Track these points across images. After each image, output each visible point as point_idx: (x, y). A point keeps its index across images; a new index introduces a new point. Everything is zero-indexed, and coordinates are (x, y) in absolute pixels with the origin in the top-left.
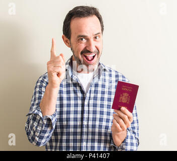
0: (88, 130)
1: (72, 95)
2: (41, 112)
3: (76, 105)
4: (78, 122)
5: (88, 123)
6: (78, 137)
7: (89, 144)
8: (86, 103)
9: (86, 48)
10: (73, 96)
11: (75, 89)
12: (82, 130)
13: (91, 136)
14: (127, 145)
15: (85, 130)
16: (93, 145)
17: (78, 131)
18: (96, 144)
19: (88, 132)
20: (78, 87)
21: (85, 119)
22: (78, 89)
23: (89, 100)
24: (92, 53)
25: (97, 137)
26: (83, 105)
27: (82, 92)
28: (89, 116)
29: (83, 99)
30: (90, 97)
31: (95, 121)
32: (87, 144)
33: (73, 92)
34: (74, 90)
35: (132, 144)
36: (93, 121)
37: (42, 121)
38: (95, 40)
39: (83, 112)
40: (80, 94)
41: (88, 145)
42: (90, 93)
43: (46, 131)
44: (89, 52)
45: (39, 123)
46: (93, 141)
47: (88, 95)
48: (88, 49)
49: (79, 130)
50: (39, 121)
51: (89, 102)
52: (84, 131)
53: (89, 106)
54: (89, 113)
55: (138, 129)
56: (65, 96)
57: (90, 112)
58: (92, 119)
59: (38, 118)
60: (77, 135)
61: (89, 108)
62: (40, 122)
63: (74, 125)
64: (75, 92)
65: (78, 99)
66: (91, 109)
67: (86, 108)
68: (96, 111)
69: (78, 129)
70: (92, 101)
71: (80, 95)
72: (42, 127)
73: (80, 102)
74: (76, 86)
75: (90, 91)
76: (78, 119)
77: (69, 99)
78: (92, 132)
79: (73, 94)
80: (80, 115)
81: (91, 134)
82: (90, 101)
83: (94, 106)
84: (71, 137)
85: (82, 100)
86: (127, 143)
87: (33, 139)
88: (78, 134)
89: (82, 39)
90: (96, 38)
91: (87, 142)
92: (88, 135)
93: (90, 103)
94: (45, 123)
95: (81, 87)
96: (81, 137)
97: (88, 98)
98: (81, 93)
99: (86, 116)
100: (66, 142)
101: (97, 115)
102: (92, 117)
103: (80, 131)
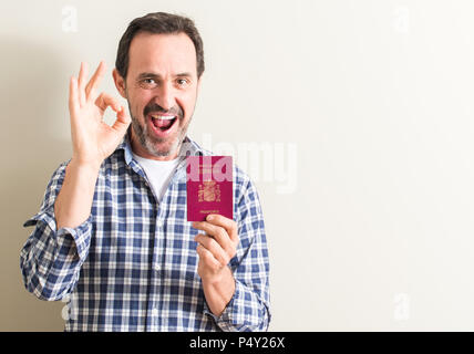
0: (163, 282)
1: (130, 205)
2: (55, 219)
3: (139, 227)
4: (142, 264)
5: (163, 266)
6: (142, 297)
7: (166, 313)
8: (160, 222)
9: (154, 99)
10: (132, 207)
11: (137, 192)
12: (149, 282)
13: (169, 296)
14: (236, 312)
15: (157, 282)
16: (173, 316)
17: (141, 284)
18: (180, 314)
19: (162, 287)
20: (142, 189)
21: (157, 259)
22: (143, 192)
23: (167, 216)
24: (166, 111)
25: (181, 299)
26: (152, 229)
27: (153, 200)
28: (165, 251)
29: (154, 214)
30: (168, 212)
31: (179, 262)
32: (160, 313)
33: (132, 198)
34: (135, 195)
35: (248, 311)
36: (174, 262)
37: (55, 238)
38: (176, 87)
39: (152, 243)
40: (148, 204)
41: (163, 316)
42: (169, 202)
43: (63, 263)
44: (161, 109)
45: (47, 243)
46: (173, 305)
47: (163, 207)
48: (157, 102)
49: (143, 282)
50: (49, 239)
51: (166, 221)
52: (155, 284)
53: (165, 230)
54: (165, 246)
55: (267, 284)
56: (115, 205)
57: (168, 243)
58: (171, 259)
59: (47, 232)
60: (138, 292)
61: (165, 235)
62: (51, 242)
63: (133, 270)
64: (137, 199)
65: (143, 213)
66: (171, 236)
67: (159, 235)
68: (181, 242)
69: (141, 280)
70: (174, 219)
71: (146, 205)
72: (54, 254)
73: (146, 221)
74: (139, 187)
75: (169, 198)
76: (142, 259)
77: (123, 213)
78: (172, 287)
79: (132, 203)
80: (147, 249)
81: (169, 290)
82: (169, 219)
83: (176, 231)
84: (126, 297)
85: (151, 217)
86: (236, 307)
87: (36, 282)
88: (141, 290)
89: (149, 81)
90: (180, 82)
91: (161, 308)
92: (162, 293)
93: (169, 223)
94: (61, 244)
95: (148, 189)
96: (148, 297)
97: (165, 214)
98: (150, 201)
99: (158, 251)
100: (115, 308)
101: (183, 250)
102: (172, 254)
103: (146, 284)
